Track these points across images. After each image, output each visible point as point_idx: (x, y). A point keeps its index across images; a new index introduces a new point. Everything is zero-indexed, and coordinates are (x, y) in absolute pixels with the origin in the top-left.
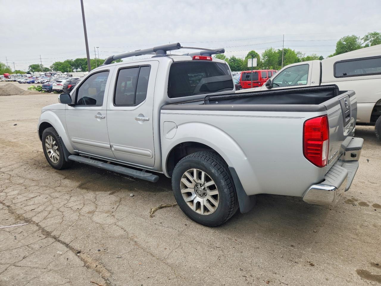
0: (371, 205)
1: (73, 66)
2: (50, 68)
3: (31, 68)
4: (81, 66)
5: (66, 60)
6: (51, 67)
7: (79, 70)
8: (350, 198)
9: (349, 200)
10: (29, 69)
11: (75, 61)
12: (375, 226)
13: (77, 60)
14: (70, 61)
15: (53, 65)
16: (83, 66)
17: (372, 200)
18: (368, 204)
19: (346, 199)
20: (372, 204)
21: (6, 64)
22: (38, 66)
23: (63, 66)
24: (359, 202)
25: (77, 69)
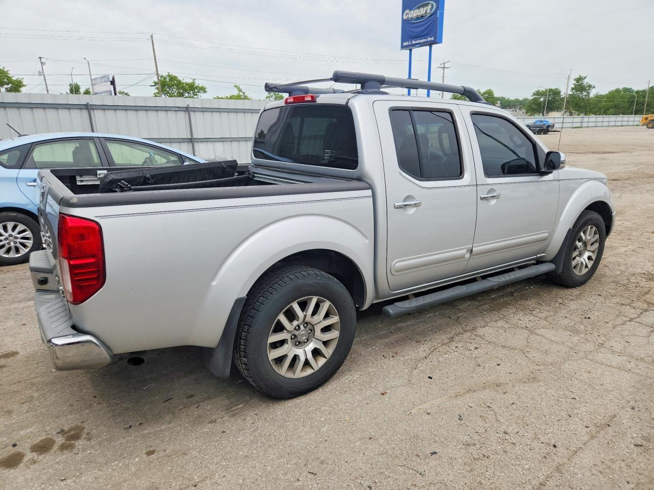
0: (29, 456)
8: (79, 444)
9: (76, 437)
12: (9, 412)
17: (29, 474)
18: (35, 454)
19: (84, 436)
20: (25, 459)
24: (55, 447)
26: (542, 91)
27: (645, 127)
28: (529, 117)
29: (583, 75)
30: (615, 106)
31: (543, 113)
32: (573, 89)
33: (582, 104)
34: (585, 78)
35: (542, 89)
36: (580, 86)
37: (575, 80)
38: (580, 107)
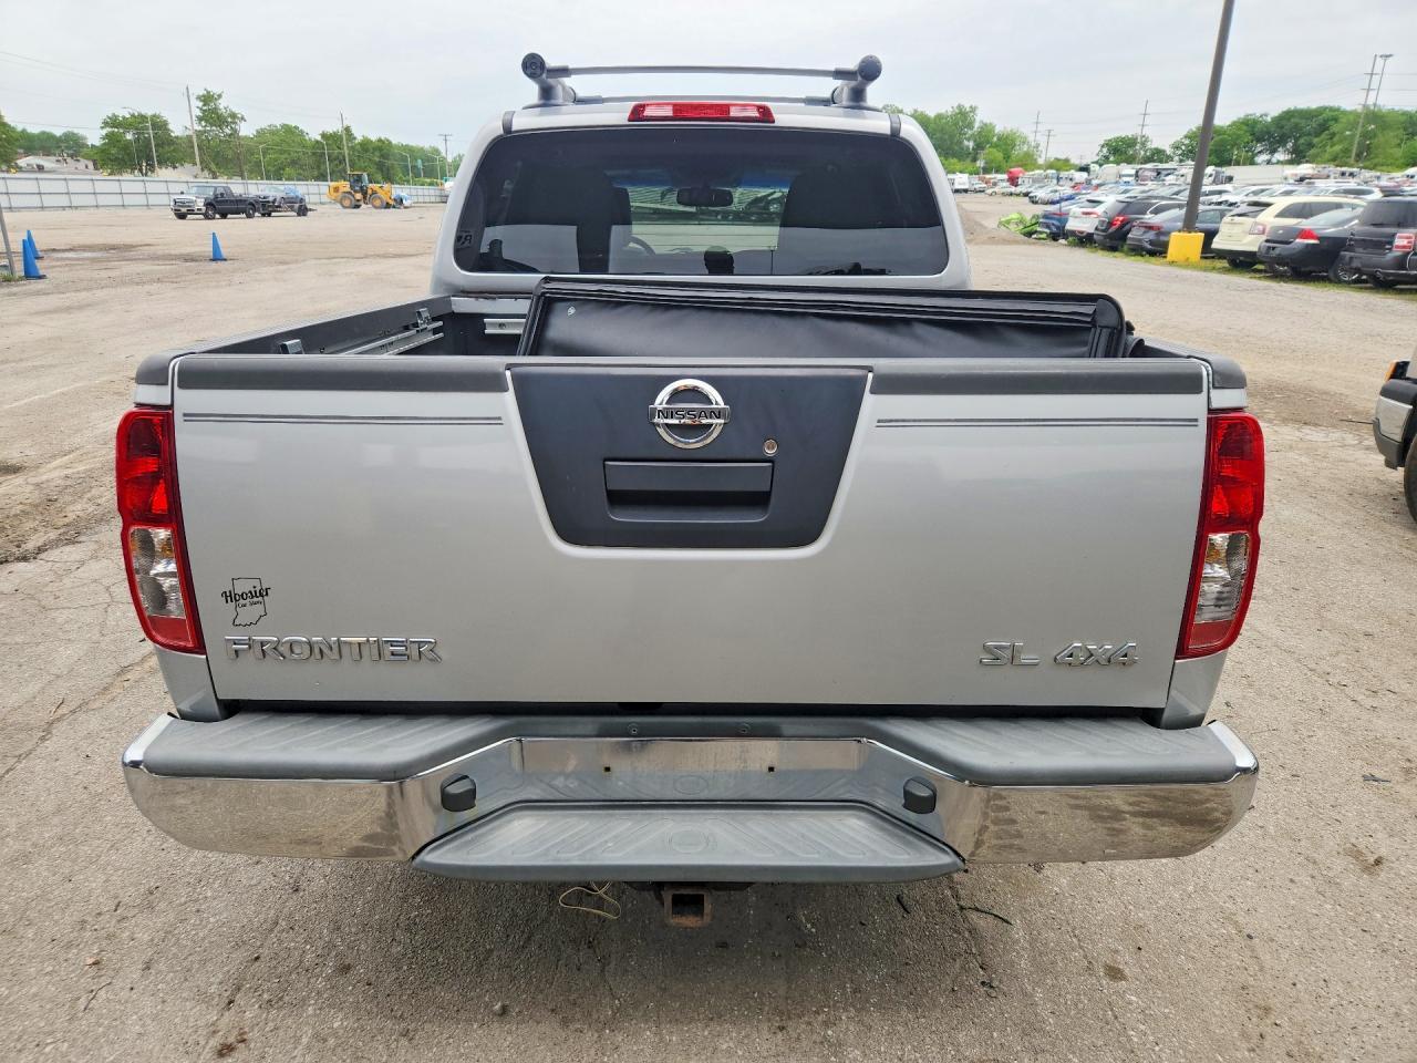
1: (1259, 140)
2: (1169, 151)
3: (1105, 150)
4: (1297, 139)
5: (1242, 116)
6: (1176, 147)
7: (1280, 156)
10: (1098, 155)
11: (1274, 119)
13: (1288, 115)
14: (1255, 122)
15: (1186, 137)
16: (1302, 141)
21: (1031, 138)
22: (1130, 143)
23: (1222, 140)
25: (1273, 152)
26: (124, 118)
27: (339, 206)
28: (110, 177)
29: (215, 90)
30: (294, 163)
31: (141, 170)
32: (200, 119)
33: (230, 154)
34: (220, 96)
35: (123, 113)
36: (212, 114)
37: (199, 98)
38: (227, 161)
